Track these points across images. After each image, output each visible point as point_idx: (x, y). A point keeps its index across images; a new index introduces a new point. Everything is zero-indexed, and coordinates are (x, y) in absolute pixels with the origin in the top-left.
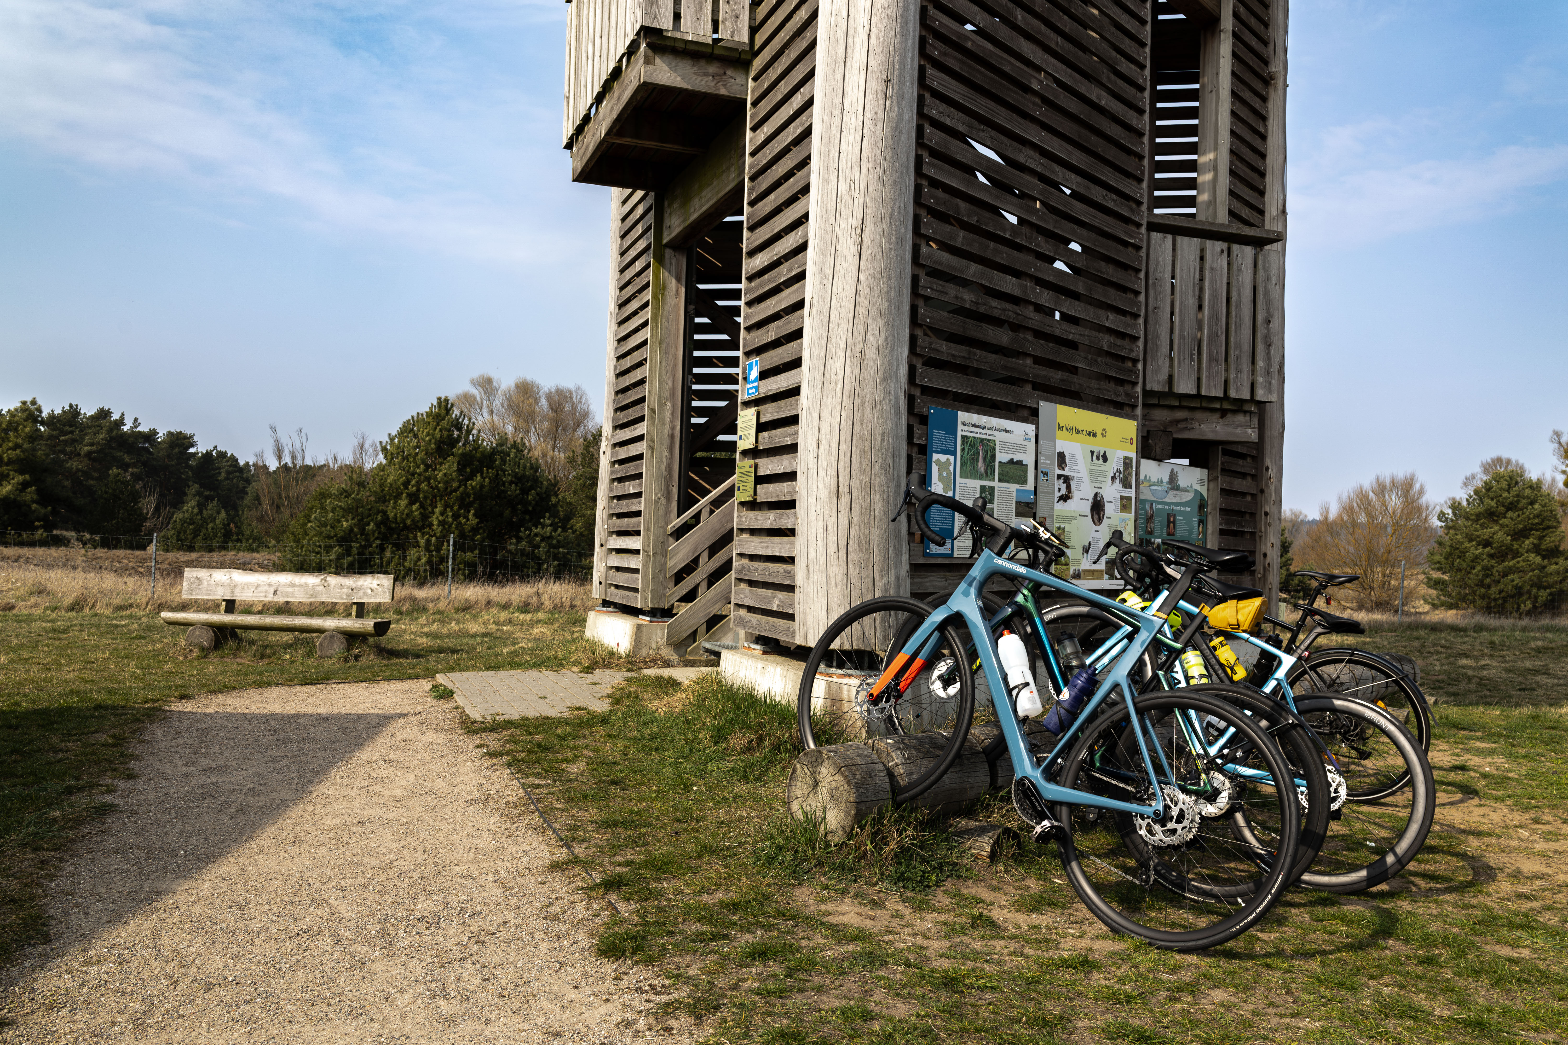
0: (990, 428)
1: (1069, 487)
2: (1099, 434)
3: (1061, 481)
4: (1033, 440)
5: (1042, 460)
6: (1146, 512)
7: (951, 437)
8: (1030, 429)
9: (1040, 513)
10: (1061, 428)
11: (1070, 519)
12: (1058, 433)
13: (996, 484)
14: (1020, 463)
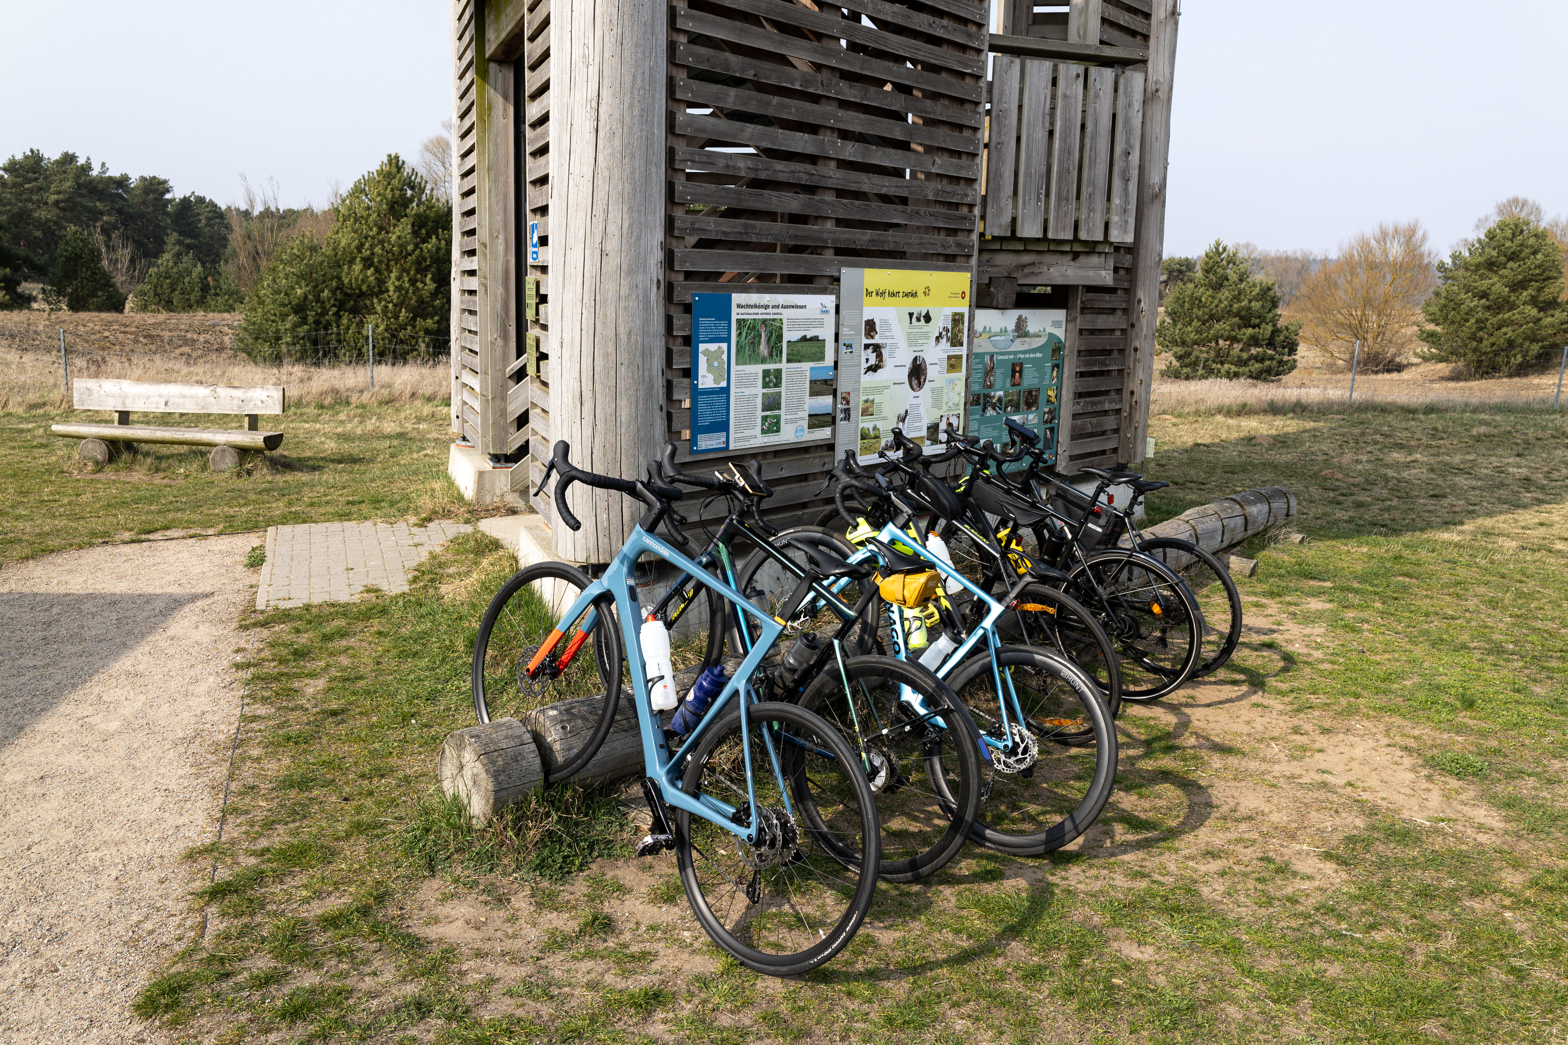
0: (777, 307)
1: (879, 356)
2: (920, 294)
3: (870, 350)
4: (833, 311)
5: (844, 331)
6: (985, 365)
7: (724, 323)
8: (829, 300)
9: (842, 388)
10: (869, 294)
11: (880, 390)
12: (866, 299)
13: (784, 365)
14: (815, 339)
